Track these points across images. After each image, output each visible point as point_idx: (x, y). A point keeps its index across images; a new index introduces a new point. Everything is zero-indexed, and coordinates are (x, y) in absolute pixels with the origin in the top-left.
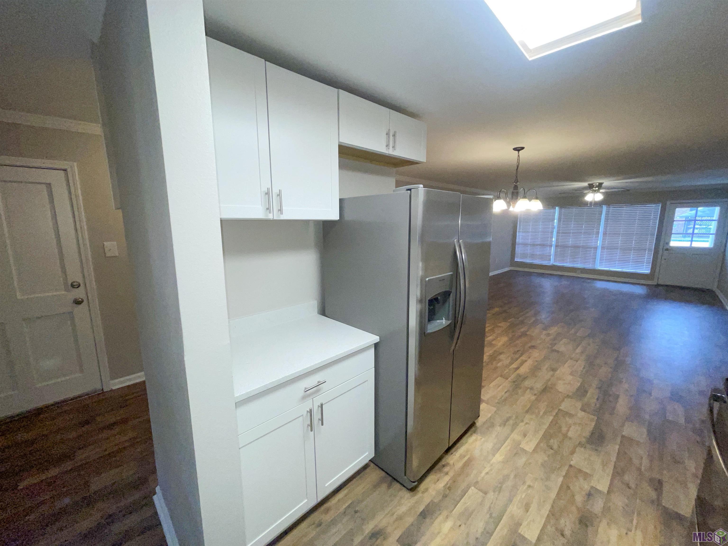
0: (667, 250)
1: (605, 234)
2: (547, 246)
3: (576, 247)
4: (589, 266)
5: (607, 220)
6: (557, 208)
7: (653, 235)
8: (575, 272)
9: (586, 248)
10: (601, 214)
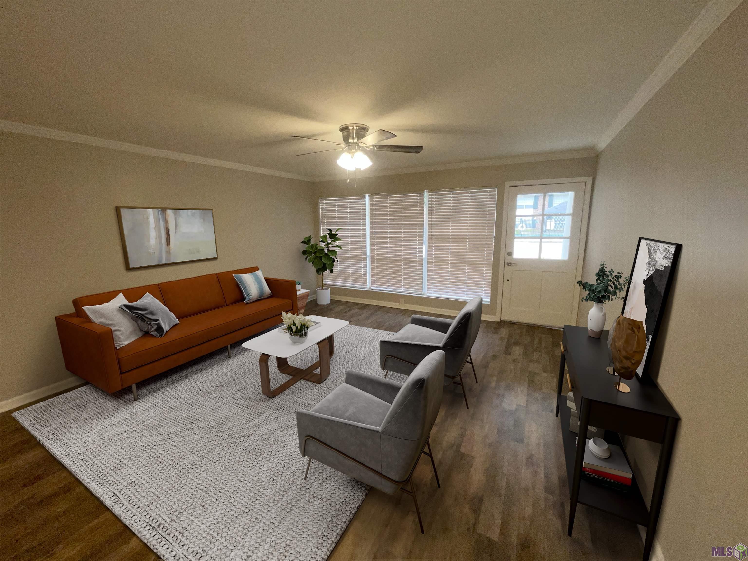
0: (509, 264)
1: (430, 238)
2: (360, 259)
3: (396, 261)
4: (414, 291)
5: (431, 214)
6: (367, 197)
7: (490, 238)
8: (398, 302)
9: (408, 261)
10: (422, 205)
